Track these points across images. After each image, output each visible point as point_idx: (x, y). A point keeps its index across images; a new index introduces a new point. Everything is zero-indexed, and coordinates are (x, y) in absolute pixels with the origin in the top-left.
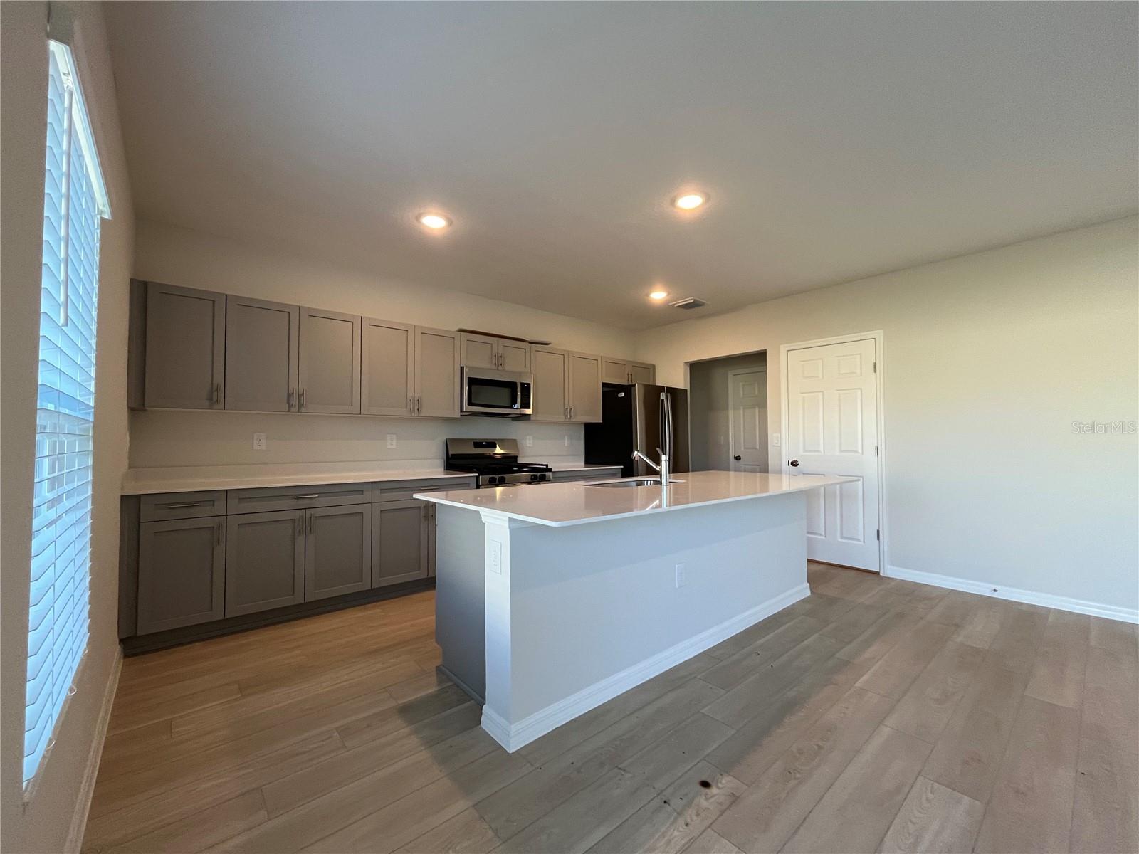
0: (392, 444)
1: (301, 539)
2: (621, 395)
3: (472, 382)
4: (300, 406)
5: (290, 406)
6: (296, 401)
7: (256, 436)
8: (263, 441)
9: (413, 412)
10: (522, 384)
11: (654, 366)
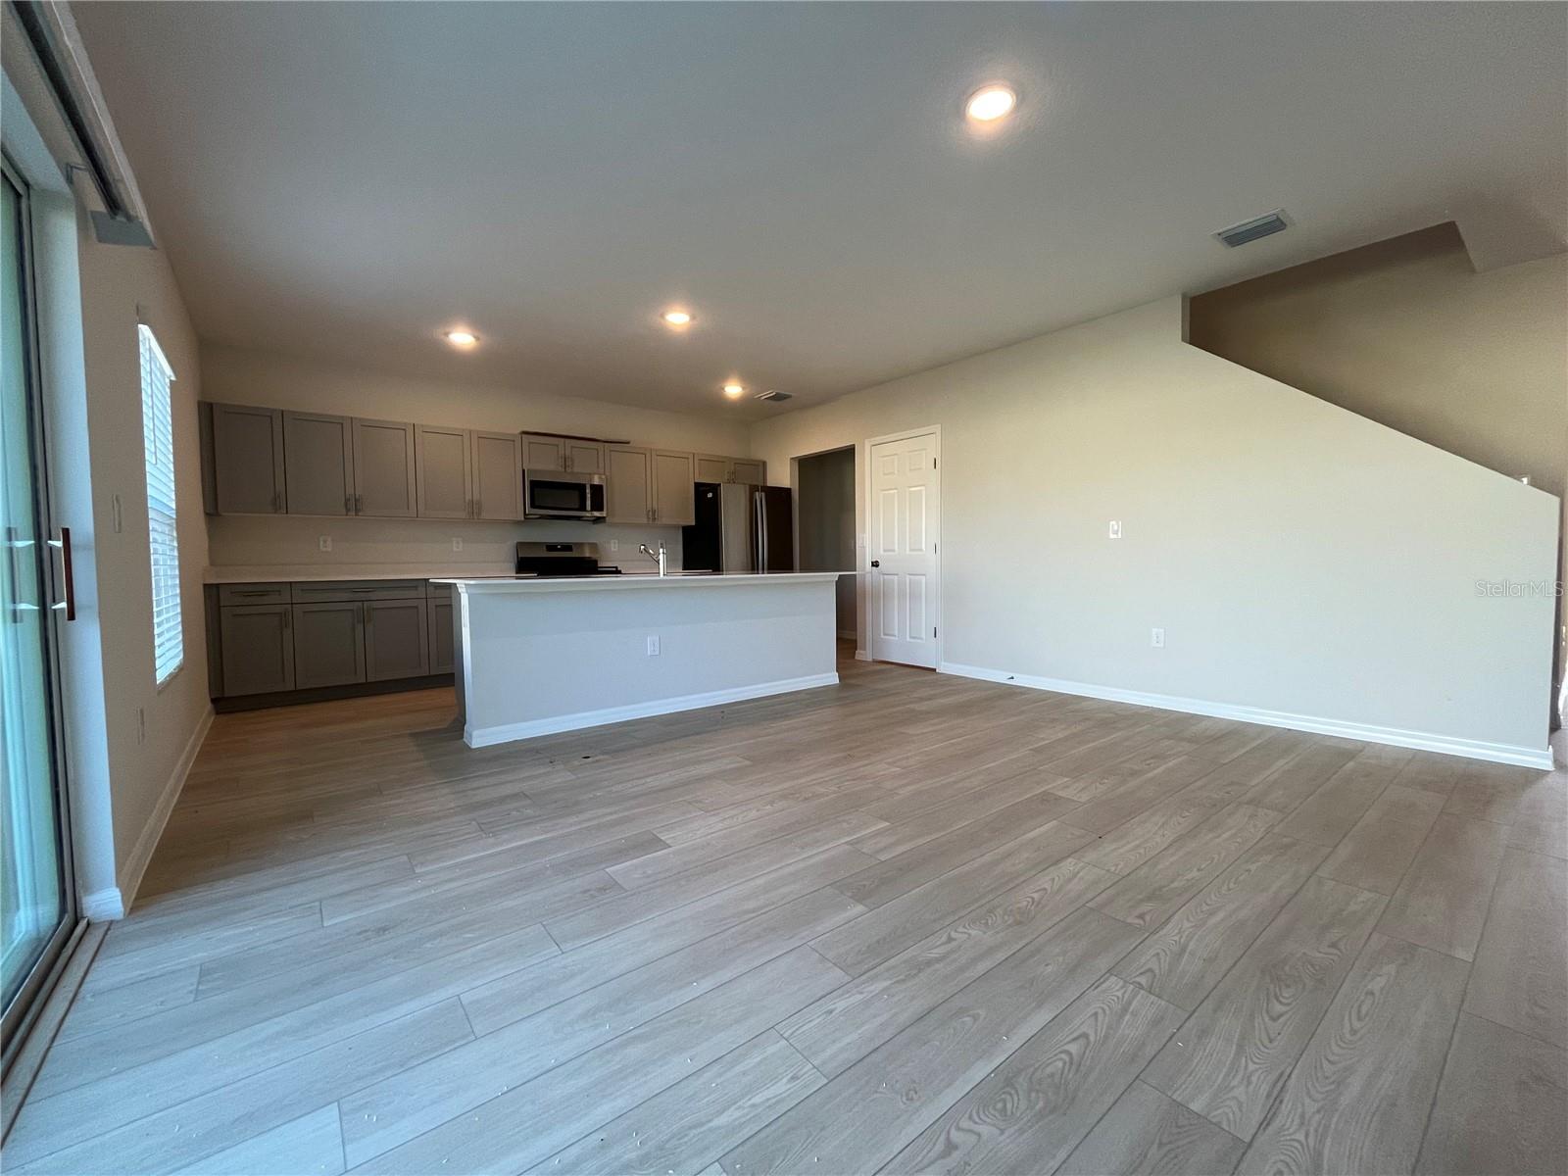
0: (457, 546)
1: (360, 627)
2: (710, 495)
3: (535, 485)
4: (357, 511)
5: (348, 510)
6: (353, 505)
7: (321, 539)
8: (329, 543)
9: (474, 516)
10: (593, 487)
11: (764, 463)
